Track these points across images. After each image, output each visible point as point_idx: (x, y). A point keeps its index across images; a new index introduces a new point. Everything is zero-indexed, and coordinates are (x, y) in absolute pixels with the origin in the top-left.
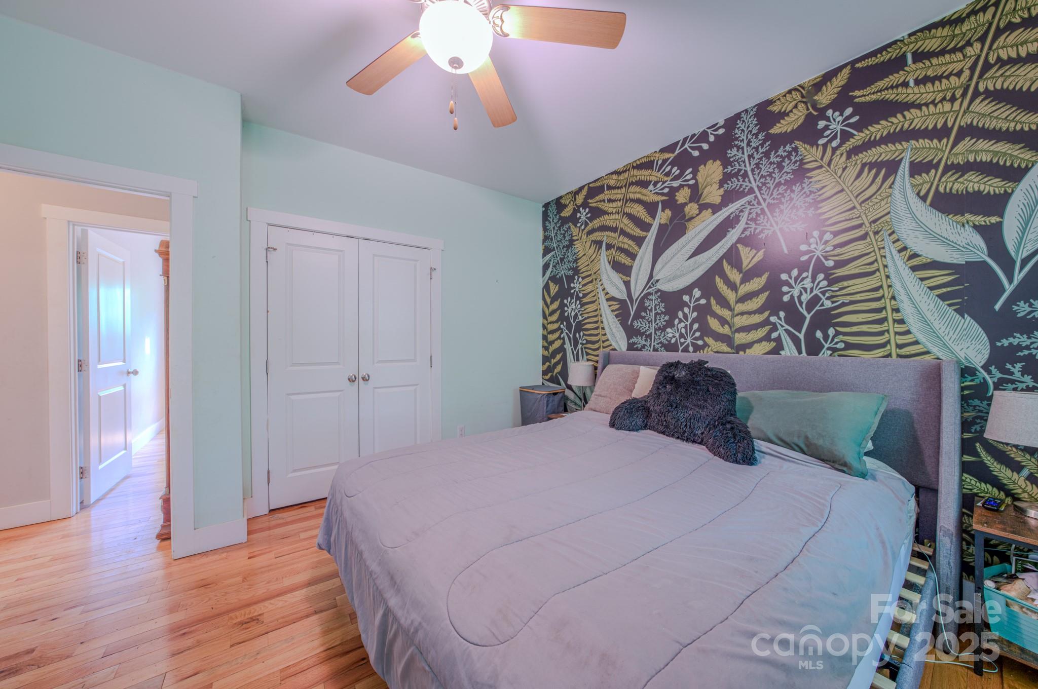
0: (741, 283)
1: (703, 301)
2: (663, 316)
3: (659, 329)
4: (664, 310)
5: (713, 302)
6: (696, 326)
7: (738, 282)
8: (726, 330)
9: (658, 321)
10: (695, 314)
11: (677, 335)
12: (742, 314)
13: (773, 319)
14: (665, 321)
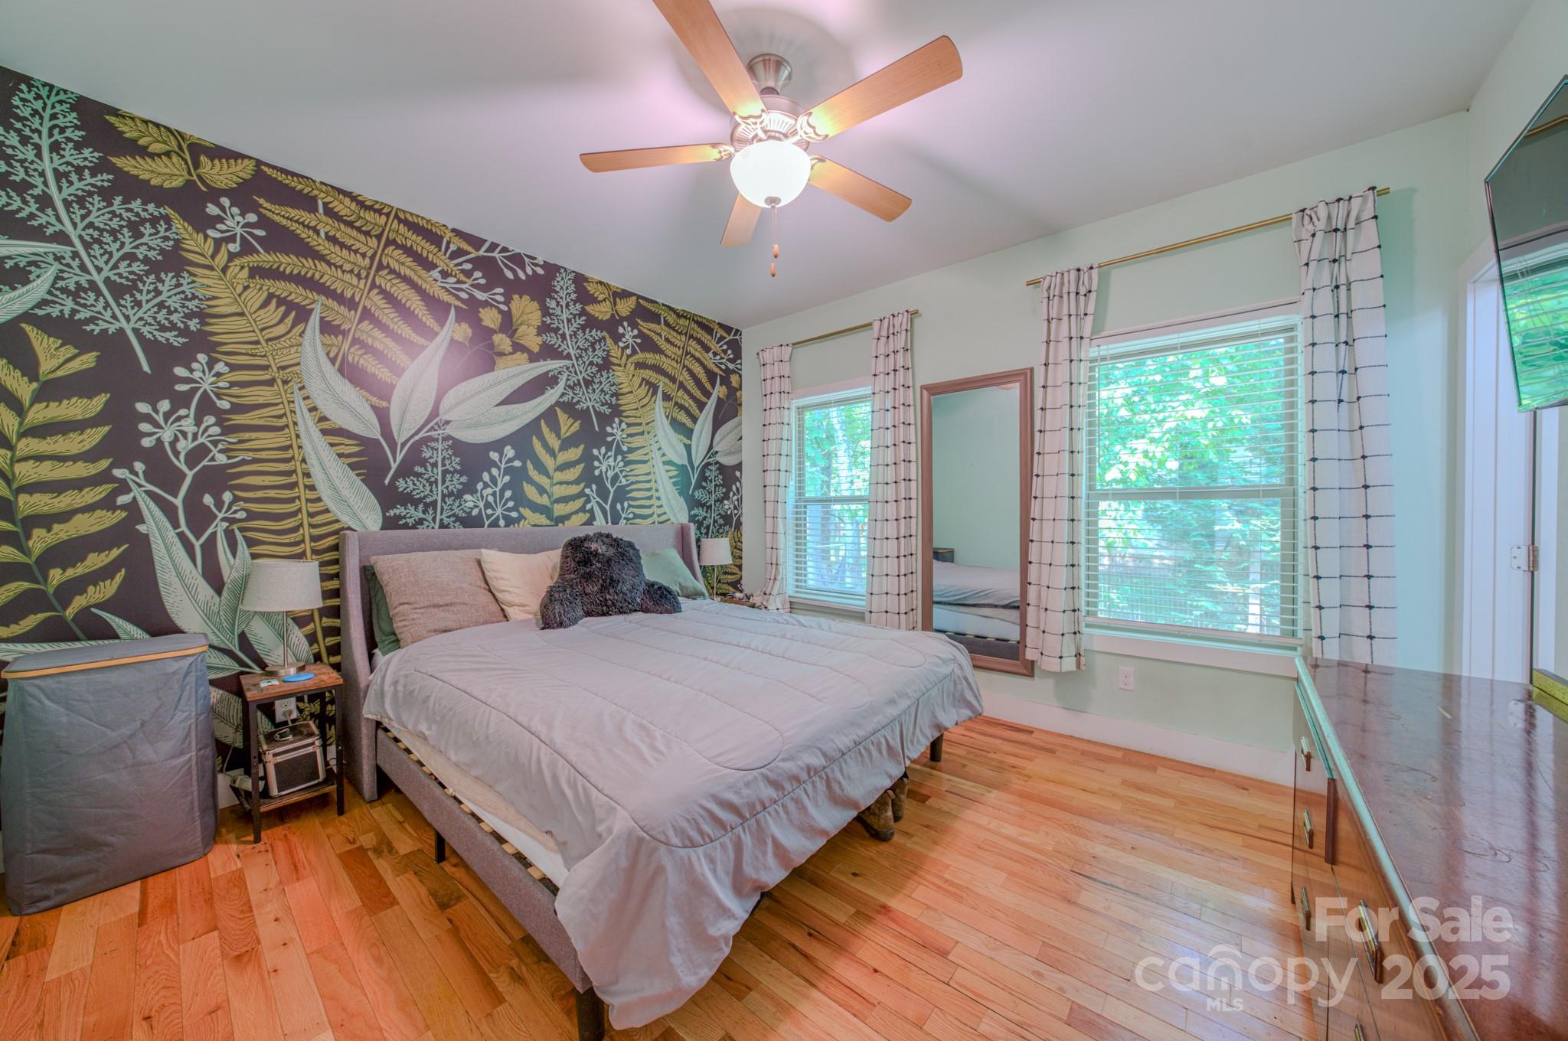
0: (560, 451)
1: (517, 464)
2: (457, 476)
3: (451, 494)
4: (458, 468)
5: (530, 465)
6: (508, 494)
7: (556, 448)
8: (544, 500)
9: (448, 483)
10: (507, 478)
11: (481, 504)
12: (561, 483)
13: (587, 491)
14: (461, 483)
